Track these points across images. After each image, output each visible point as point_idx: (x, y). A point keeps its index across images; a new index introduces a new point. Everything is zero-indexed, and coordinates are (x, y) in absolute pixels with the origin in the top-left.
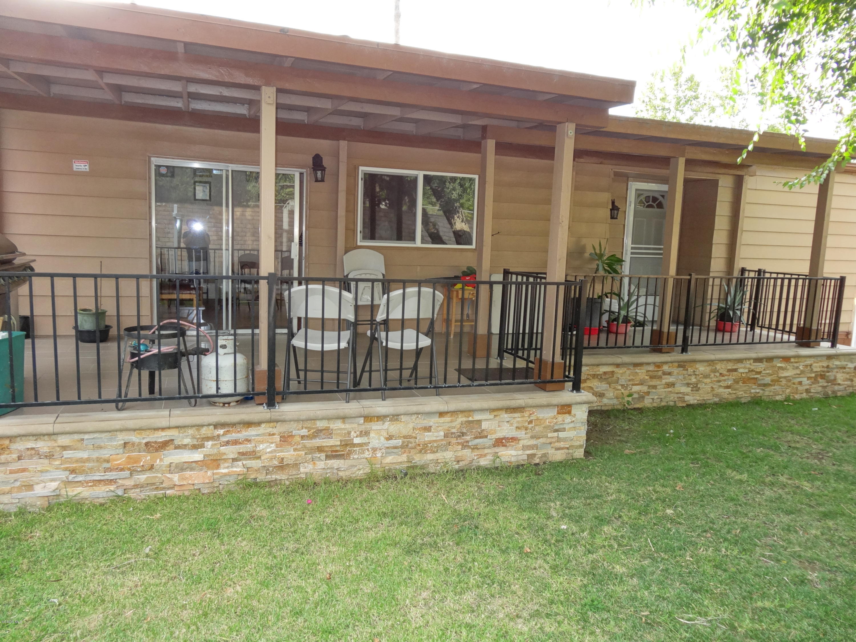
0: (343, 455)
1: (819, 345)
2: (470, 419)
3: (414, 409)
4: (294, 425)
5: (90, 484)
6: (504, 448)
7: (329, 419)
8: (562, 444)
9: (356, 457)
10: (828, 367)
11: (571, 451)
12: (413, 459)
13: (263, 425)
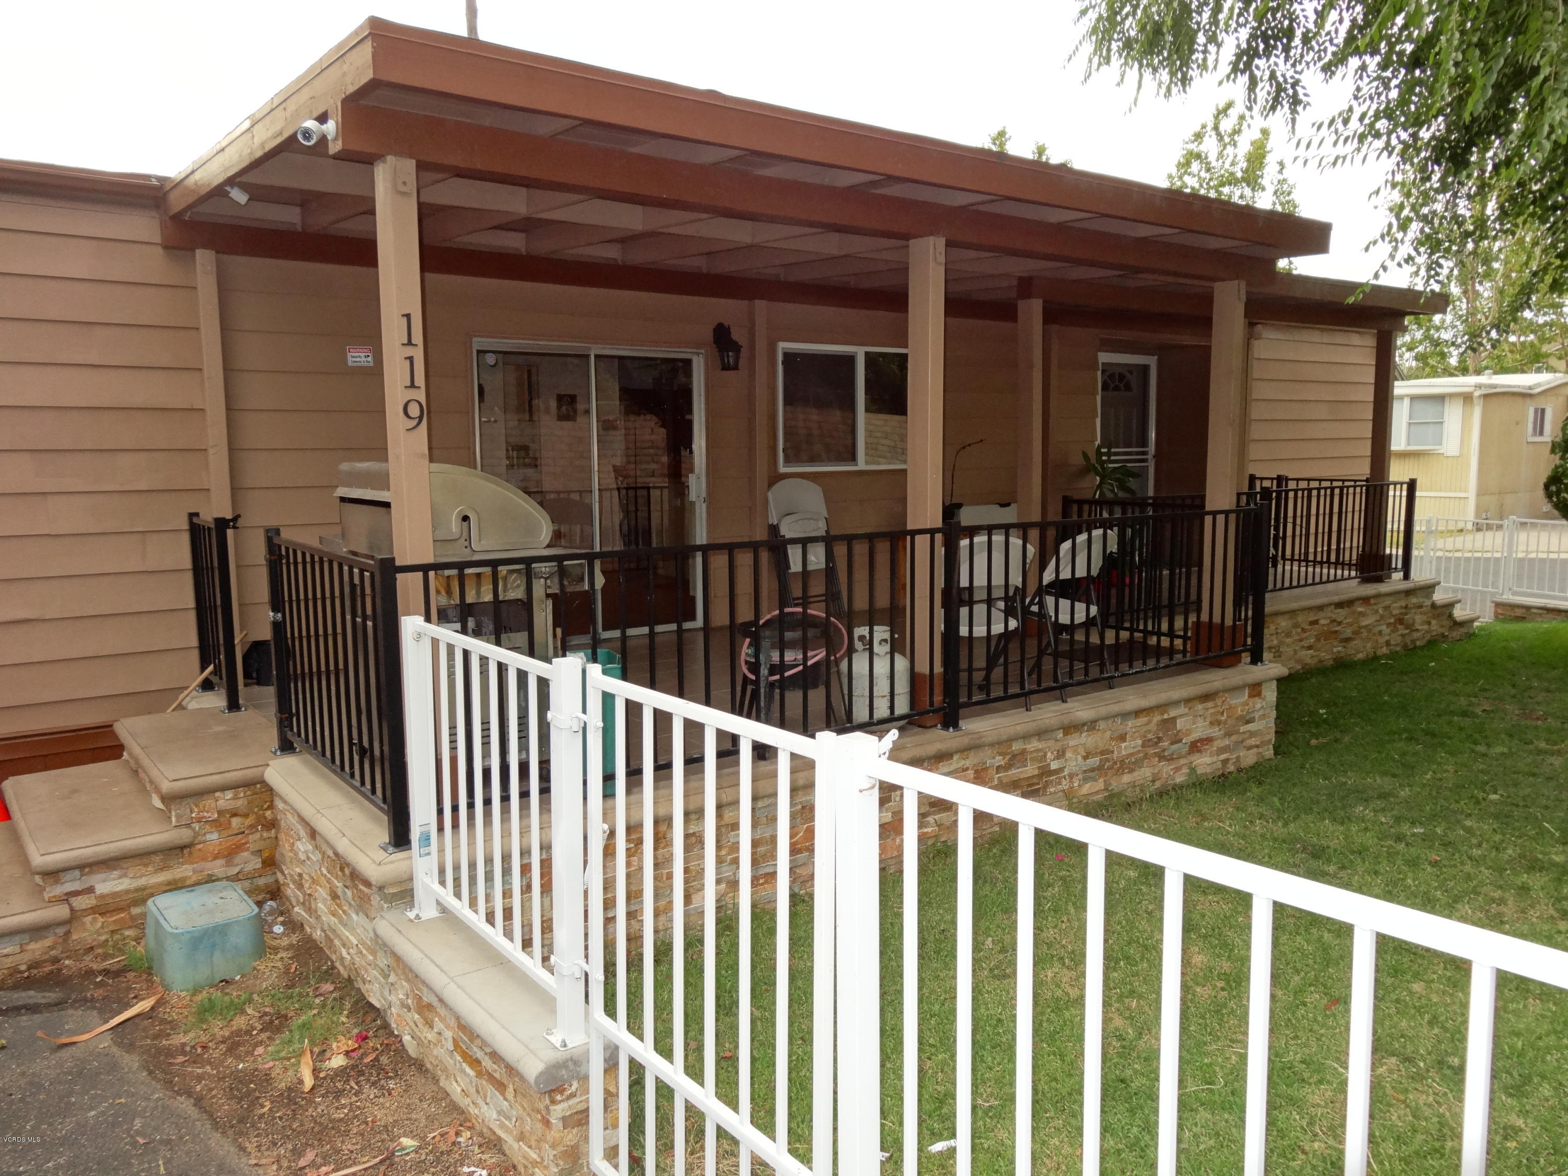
0: (1038, 790)
1: (1390, 577)
2: (1166, 716)
3: (1116, 708)
4: (988, 751)
5: (761, 881)
6: (1198, 755)
7: (1026, 737)
8: (1253, 741)
9: (1052, 790)
10: (1406, 607)
11: (1260, 750)
12: (1110, 785)
13: (956, 757)
